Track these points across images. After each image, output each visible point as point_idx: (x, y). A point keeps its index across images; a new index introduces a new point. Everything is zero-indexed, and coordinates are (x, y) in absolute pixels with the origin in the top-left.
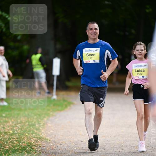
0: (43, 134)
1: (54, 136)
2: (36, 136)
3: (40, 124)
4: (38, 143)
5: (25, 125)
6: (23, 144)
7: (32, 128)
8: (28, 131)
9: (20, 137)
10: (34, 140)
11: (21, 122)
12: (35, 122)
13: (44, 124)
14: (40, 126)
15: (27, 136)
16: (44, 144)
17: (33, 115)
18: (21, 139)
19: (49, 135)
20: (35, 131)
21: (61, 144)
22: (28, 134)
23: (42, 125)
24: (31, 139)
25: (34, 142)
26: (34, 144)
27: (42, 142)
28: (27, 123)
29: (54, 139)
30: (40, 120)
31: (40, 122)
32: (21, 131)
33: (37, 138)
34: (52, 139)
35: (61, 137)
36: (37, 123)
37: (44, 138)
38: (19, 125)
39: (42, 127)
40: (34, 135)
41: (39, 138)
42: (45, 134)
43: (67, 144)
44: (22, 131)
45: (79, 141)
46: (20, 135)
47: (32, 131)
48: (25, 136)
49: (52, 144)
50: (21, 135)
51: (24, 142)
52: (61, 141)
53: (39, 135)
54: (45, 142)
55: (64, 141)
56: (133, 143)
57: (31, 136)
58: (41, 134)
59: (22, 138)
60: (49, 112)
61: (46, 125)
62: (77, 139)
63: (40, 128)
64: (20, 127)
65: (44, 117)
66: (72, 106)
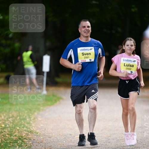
0: (33, 128)
1: (44, 130)
2: (26, 130)
3: (31, 118)
4: (29, 137)
5: (16, 119)
6: (15, 137)
7: (23, 122)
8: (20, 125)
9: (12, 130)
10: (25, 133)
11: (13, 117)
12: (26, 117)
13: (34, 118)
14: (31, 120)
15: (18, 130)
16: (34, 137)
17: (24, 110)
18: (13, 133)
19: (39, 129)
20: (26, 125)
21: (51, 137)
22: (20, 128)
23: (33, 119)
24: (22, 132)
25: (25, 136)
26: (25, 137)
27: (32, 135)
28: (18, 118)
29: (44, 133)
30: (30, 114)
31: (31, 117)
32: (12, 125)
33: (28, 131)
34: (42, 133)
35: (51, 130)
36: (27, 117)
37: (35, 131)
38: (11, 119)
39: (32, 121)
40: (25, 128)
41: (29, 132)
42: (36, 128)
43: (56, 137)
44: (14, 125)
45: (68, 134)
46: (11, 128)
47: (23, 125)
48: (16, 130)
49: (42, 138)
50: (13, 129)
51: (16, 136)
52: (51, 135)
53: (29, 128)
54: (35, 135)
55: (54, 134)
56: (119, 137)
57: (22, 129)
58: (32, 128)
59: (14, 131)
60: (39, 107)
61: (36, 119)
62: (66, 133)
63: (31, 122)
64: (11, 121)
65: (35, 111)
66: (61, 101)
